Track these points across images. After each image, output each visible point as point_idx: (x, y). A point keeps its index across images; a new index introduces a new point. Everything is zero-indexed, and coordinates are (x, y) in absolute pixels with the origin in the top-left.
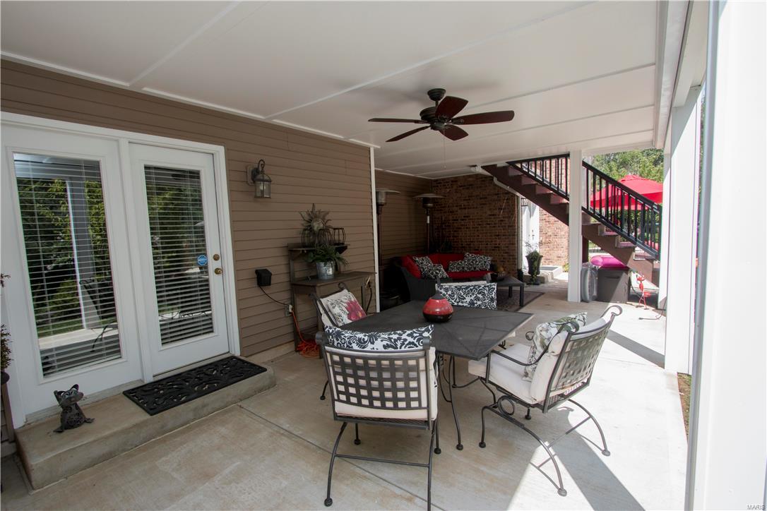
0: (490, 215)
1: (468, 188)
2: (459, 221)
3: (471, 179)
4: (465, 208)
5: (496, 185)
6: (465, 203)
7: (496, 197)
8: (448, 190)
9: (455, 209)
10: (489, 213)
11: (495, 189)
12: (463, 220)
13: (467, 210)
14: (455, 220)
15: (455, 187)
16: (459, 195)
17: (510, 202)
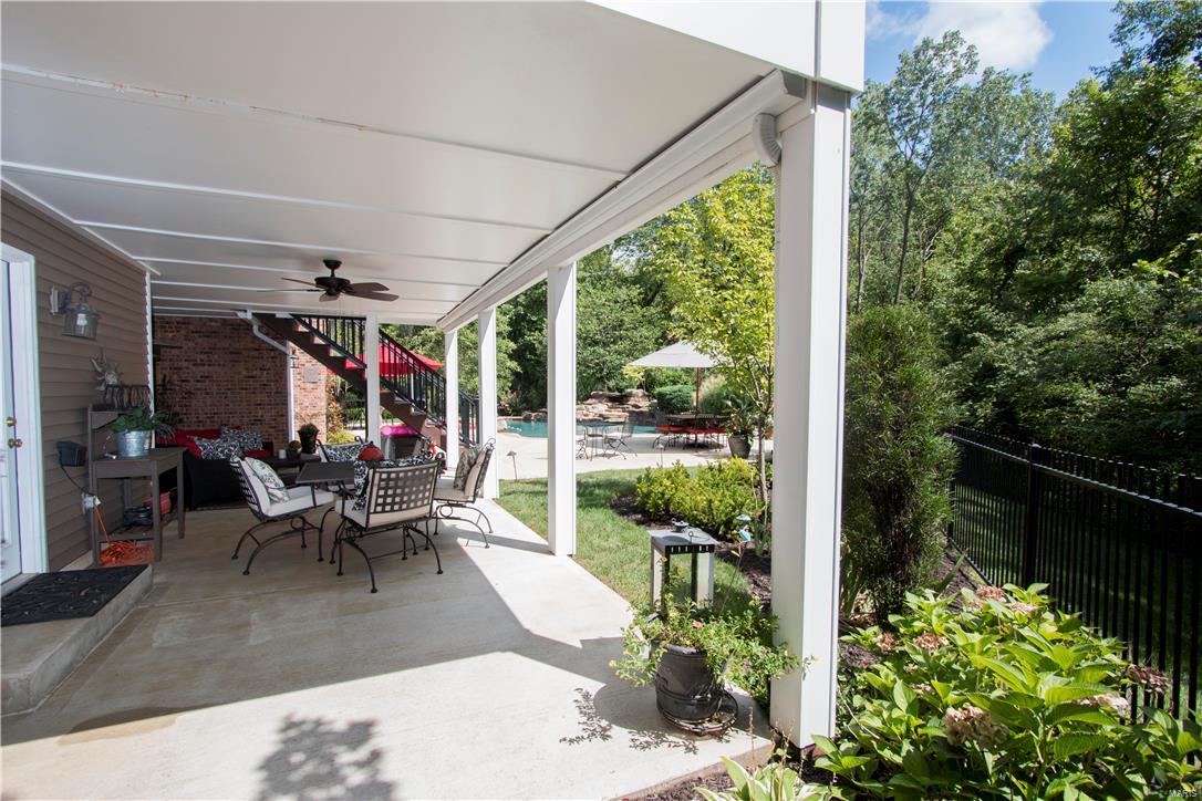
0: (246, 377)
1: (208, 336)
2: (192, 382)
3: (213, 324)
4: (204, 365)
5: (255, 337)
6: (203, 356)
7: (256, 353)
8: (171, 335)
9: (184, 364)
10: (245, 373)
11: (253, 342)
12: (198, 381)
13: (206, 367)
14: (183, 381)
15: (183, 332)
16: (191, 344)
17: (278, 361)
